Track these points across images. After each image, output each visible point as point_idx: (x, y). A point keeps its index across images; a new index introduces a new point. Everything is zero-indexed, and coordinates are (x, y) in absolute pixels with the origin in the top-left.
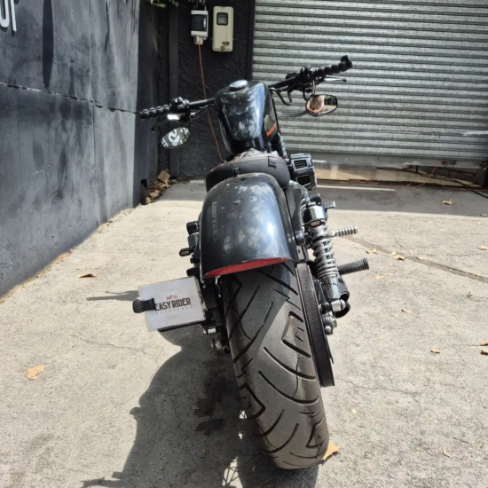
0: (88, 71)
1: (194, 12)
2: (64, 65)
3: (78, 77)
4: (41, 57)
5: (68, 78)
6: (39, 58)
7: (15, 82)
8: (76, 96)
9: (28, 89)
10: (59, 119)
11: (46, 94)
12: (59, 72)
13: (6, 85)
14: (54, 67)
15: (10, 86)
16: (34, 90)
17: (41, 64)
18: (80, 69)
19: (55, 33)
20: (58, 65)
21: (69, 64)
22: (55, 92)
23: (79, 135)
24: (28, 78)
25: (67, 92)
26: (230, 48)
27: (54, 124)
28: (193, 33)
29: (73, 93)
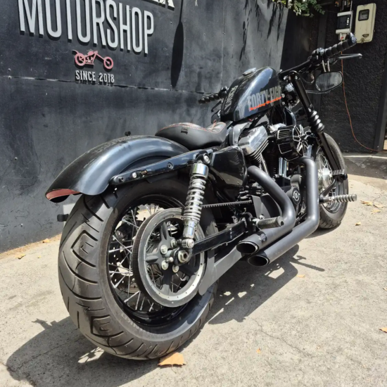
0: (218, 73)
1: (340, 14)
2: (192, 72)
3: (206, 78)
4: (170, 67)
5: (196, 79)
6: (168, 68)
7: (144, 85)
8: (203, 91)
9: (156, 89)
10: (185, 108)
11: (173, 91)
12: (186, 76)
13: (136, 87)
14: (182, 74)
15: (140, 88)
16: (162, 89)
17: (169, 72)
18: (209, 73)
19: (184, 51)
20: (186, 72)
21: (198, 70)
22: (182, 90)
23: (203, 118)
24: (156, 82)
25: (194, 89)
26: (369, 39)
27: (178, 111)
28: (338, 31)
29: (200, 89)
